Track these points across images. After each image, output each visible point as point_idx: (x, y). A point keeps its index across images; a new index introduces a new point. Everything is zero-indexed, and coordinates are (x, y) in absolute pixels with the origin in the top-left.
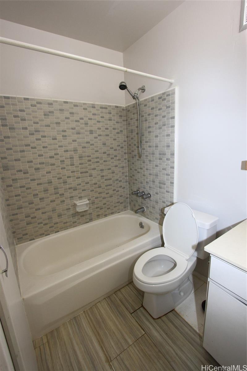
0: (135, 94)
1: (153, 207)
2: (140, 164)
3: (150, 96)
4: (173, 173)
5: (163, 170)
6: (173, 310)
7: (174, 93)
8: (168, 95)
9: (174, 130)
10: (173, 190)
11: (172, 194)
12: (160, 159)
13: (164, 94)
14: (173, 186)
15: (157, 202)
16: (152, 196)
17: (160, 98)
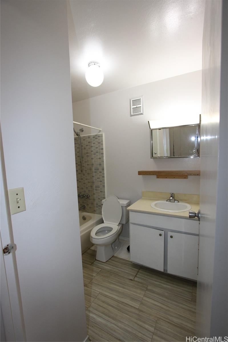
0: (78, 133)
1: (92, 204)
2: (81, 176)
3: (87, 135)
4: (104, 180)
5: (97, 179)
6: (113, 256)
7: (102, 136)
8: (99, 137)
9: (103, 156)
10: (105, 190)
11: (104, 193)
12: (95, 172)
13: (96, 135)
14: (104, 188)
15: (94, 200)
16: (90, 196)
17: (93, 137)
